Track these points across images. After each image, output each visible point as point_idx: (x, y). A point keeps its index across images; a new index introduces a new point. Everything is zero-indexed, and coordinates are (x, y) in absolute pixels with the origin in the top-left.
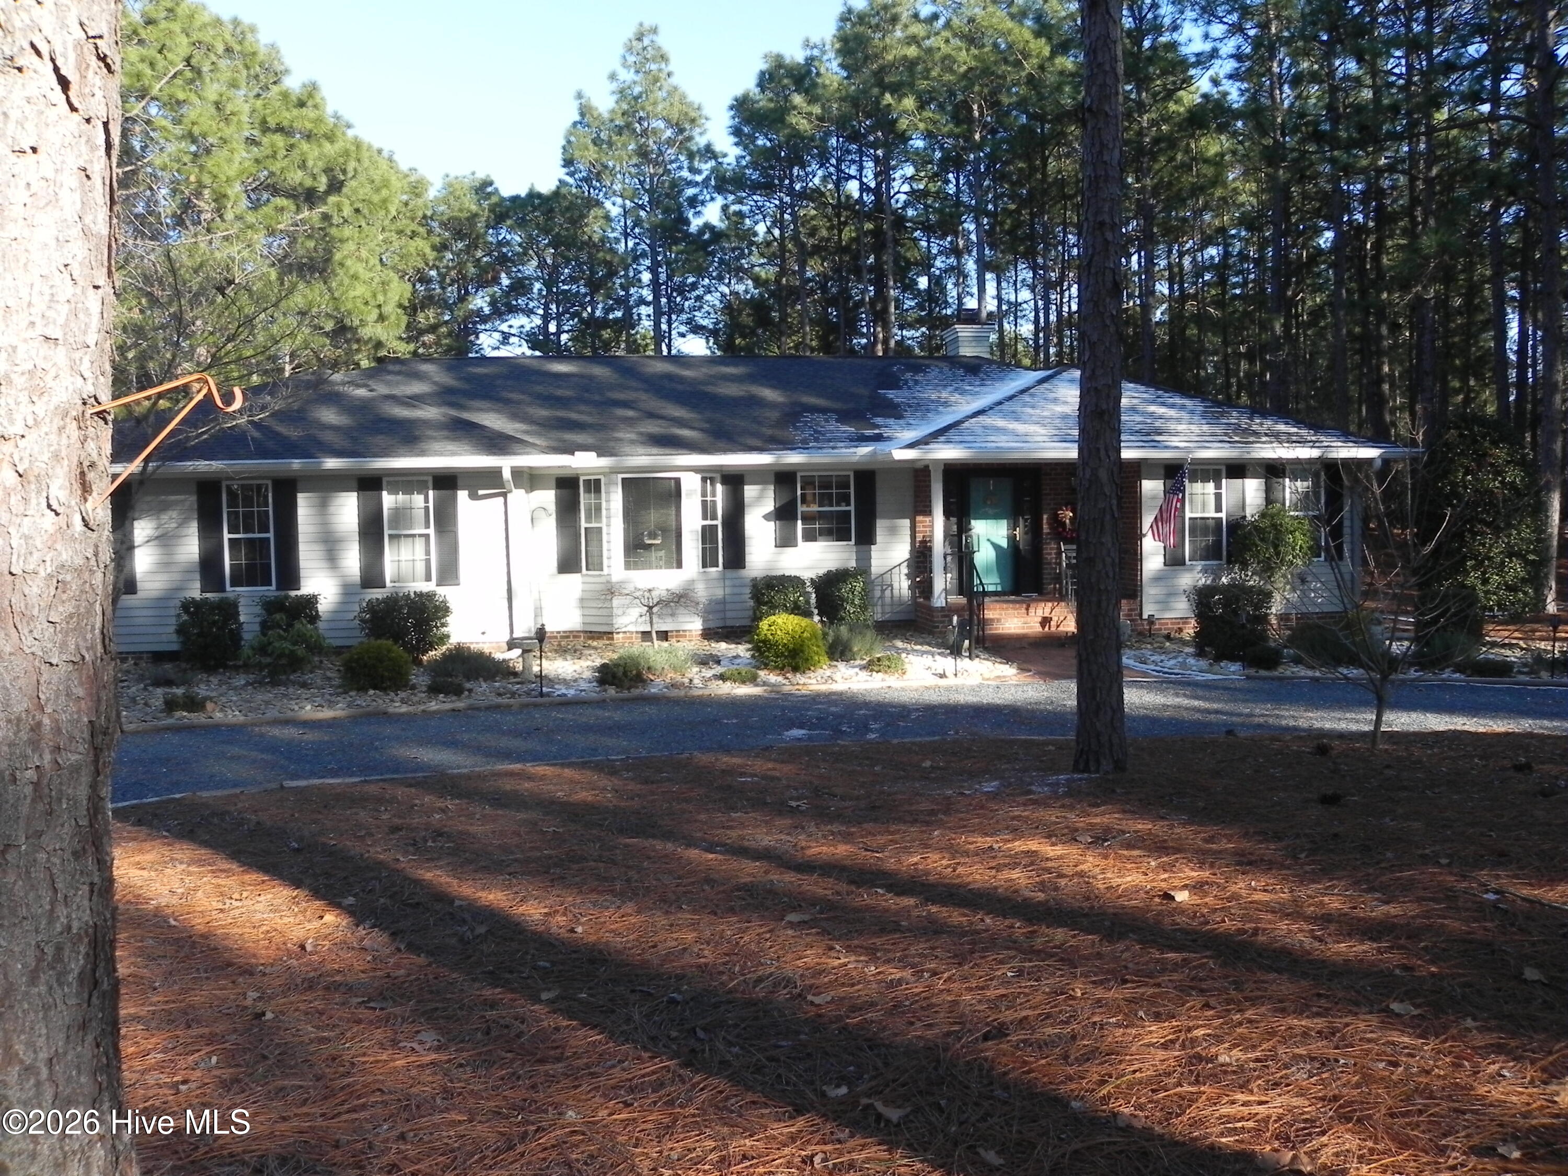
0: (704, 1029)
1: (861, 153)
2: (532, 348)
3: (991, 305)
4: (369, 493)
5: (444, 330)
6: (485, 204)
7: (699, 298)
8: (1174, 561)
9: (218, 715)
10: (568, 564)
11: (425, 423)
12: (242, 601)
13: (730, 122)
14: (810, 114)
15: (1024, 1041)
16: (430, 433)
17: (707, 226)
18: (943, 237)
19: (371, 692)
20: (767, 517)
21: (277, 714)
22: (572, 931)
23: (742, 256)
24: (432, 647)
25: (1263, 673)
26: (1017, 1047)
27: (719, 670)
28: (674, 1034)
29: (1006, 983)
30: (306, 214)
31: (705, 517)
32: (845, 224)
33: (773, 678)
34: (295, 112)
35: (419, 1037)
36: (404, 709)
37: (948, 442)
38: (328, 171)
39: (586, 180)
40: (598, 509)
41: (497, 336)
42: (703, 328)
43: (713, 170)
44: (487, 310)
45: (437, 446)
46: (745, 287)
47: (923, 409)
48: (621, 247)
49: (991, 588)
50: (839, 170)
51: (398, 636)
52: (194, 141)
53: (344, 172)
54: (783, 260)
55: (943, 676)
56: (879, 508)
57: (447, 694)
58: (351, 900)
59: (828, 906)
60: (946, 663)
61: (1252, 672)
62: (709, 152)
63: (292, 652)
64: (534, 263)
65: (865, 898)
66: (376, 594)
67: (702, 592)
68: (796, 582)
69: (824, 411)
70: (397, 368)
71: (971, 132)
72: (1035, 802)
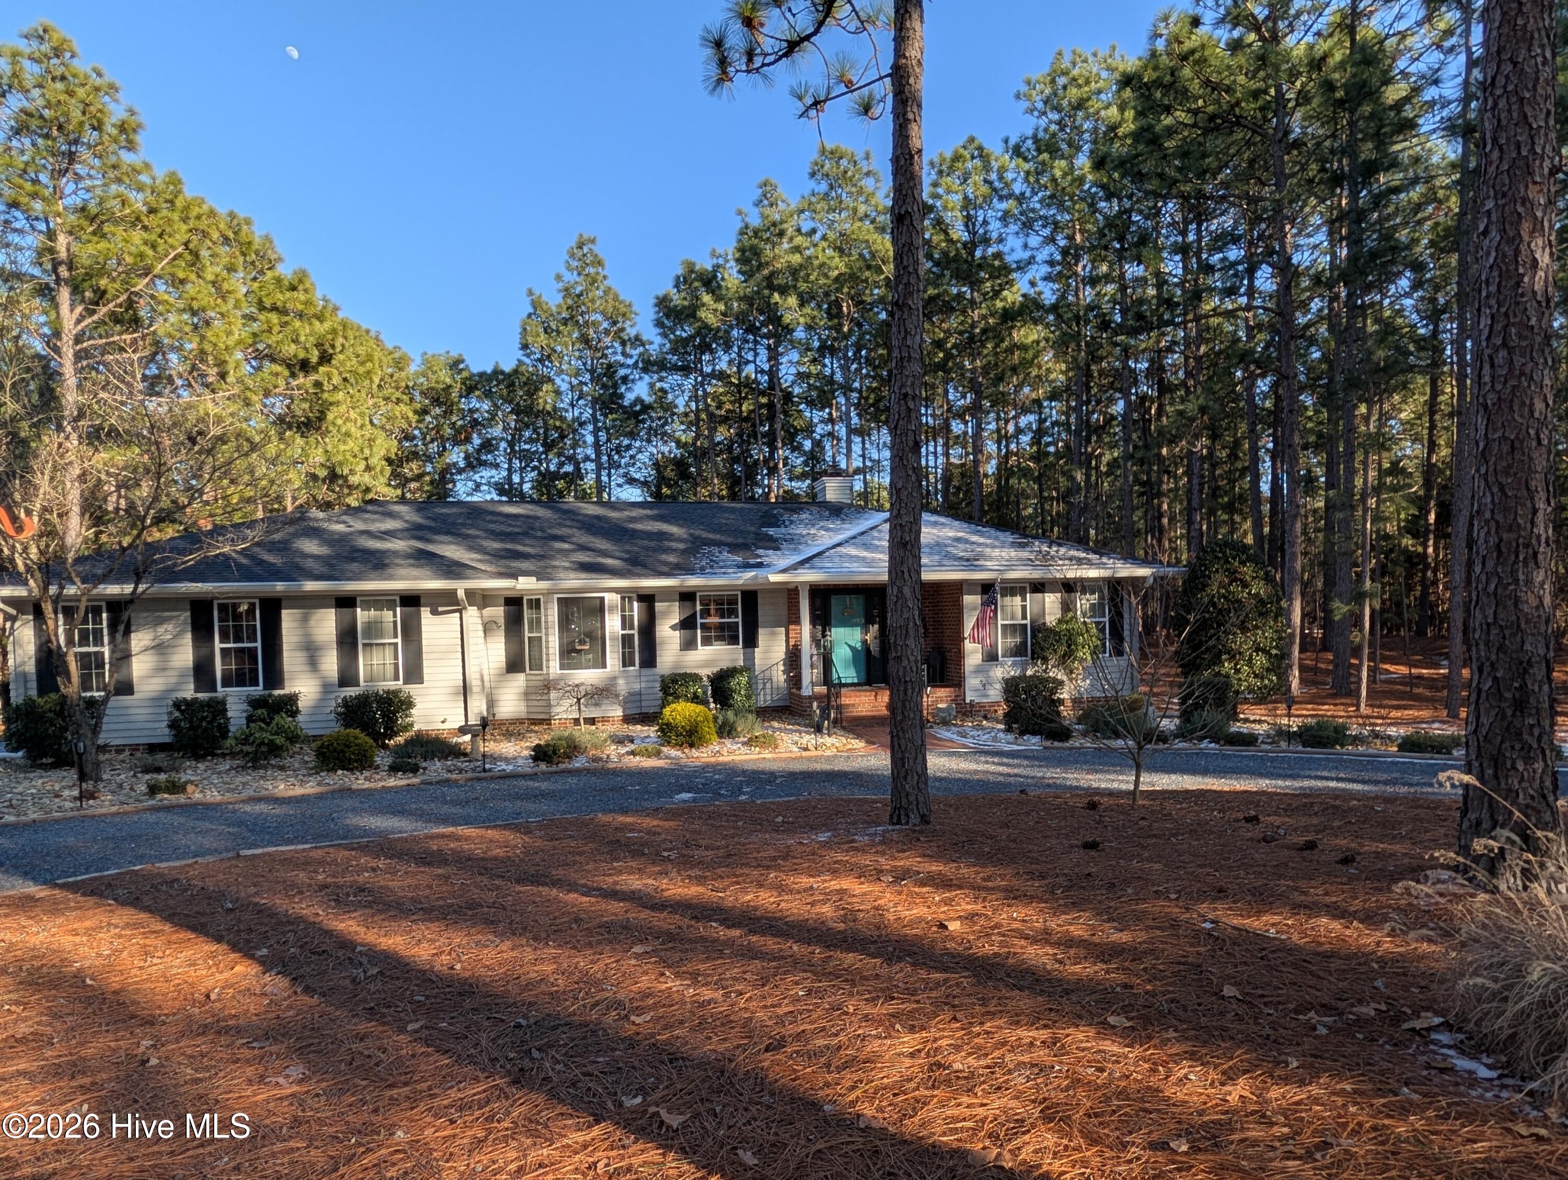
0: (539, 1050)
1: (756, 342)
2: (500, 495)
3: (857, 463)
4: (345, 610)
5: (427, 478)
6: (458, 378)
7: (632, 457)
8: (991, 657)
9: (198, 796)
10: (514, 665)
11: (395, 553)
12: (230, 700)
13: (654, 317)
14: (716, 310)
15: (797, 1052)
16: (398, 561)
17: (638, 400)
18: (822, 409)
19: (340, 772)
20: (673, 628)
21: (252, 793)
22: (452, 968)
23: (666, 423)
24: (396, 734)
25: (1056, 744)
26: (791, 1057)
27: (632, 747)
28: (512, 1055)
29: (796, 1000)
30: (301, 380)
31: (623, 628)
32: (746, 398)
33: (674, 753)
34: (288, 295)
35: (287, 1072)
36: (367, 785)
37: (812, 568)
38: (318, 345)
39: (540, 360)
40: (539, 621)
41: (470, 484)
42: (635, 480)
43: (641, 354)
44: (462, 464)
45: (402, 571)
46: (670, 449)
47: (794, 542)
48: (569, 416)
49: (849, 681)
50: (740, 356)
51: (367, 727)
52: (194, 313)
53: (333, 347)
54: (698, 428)
55: (806, 749)
56: (760, 619)
57: (404, 772)
58: (264, 951)
59: (671, 937)
60: (808, 739)
61: (1048, 743)
62: (638, 341)
63: (272, 741)
64: (500, 426)
65: (701, 929)
66: (351, 692)
67: (622, 686)
68: (696, 678)
69: (719, 544)
70: (375, 508)
71: (841, 325)
72: (856, 849)
